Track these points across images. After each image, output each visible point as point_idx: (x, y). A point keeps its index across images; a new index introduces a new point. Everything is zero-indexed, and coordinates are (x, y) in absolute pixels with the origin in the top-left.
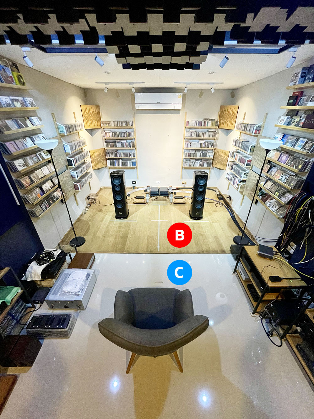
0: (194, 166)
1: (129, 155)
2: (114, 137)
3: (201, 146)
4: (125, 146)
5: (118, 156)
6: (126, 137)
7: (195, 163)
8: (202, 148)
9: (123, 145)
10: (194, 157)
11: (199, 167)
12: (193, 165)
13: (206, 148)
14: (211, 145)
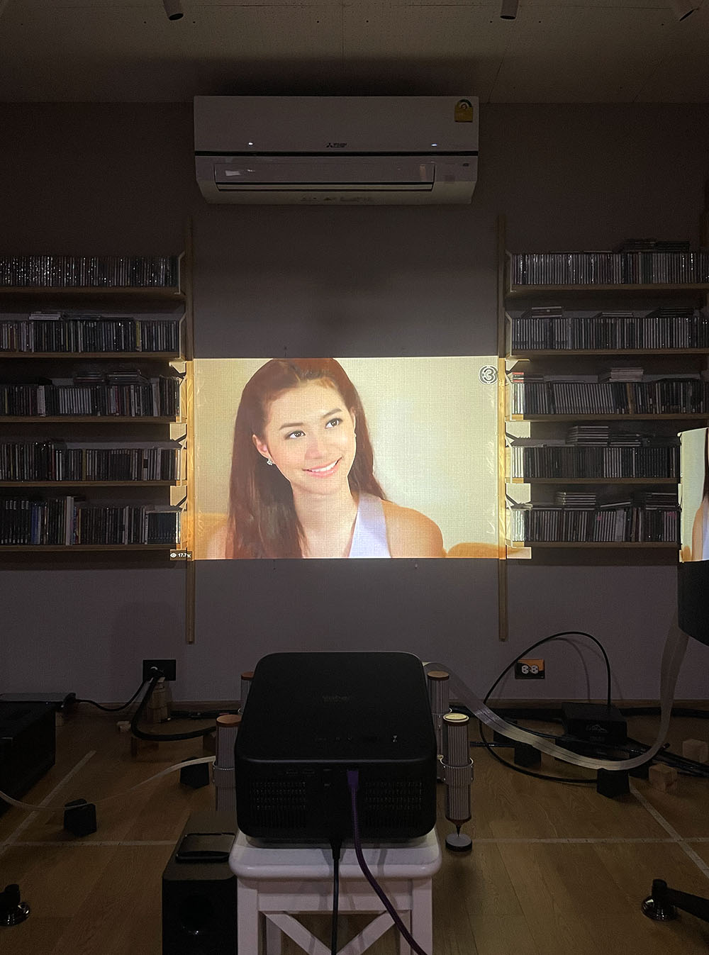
0: (589, 534)
1: (135, 462)
2: (44, 346)
3: (620, 402)
4: (113, 408)
5: (60, 473)
6: (126, 350)
7: (598, 518)
8: (631, 415)
9: (99, 402)
10: (581, 473)
11: (628, 544)
12: (583, 532)
13: (659, 412)
14: (690, 393)
